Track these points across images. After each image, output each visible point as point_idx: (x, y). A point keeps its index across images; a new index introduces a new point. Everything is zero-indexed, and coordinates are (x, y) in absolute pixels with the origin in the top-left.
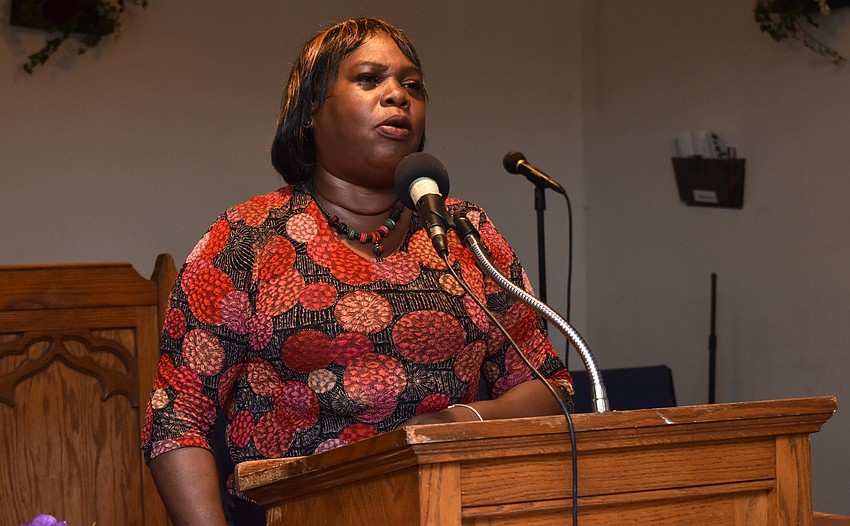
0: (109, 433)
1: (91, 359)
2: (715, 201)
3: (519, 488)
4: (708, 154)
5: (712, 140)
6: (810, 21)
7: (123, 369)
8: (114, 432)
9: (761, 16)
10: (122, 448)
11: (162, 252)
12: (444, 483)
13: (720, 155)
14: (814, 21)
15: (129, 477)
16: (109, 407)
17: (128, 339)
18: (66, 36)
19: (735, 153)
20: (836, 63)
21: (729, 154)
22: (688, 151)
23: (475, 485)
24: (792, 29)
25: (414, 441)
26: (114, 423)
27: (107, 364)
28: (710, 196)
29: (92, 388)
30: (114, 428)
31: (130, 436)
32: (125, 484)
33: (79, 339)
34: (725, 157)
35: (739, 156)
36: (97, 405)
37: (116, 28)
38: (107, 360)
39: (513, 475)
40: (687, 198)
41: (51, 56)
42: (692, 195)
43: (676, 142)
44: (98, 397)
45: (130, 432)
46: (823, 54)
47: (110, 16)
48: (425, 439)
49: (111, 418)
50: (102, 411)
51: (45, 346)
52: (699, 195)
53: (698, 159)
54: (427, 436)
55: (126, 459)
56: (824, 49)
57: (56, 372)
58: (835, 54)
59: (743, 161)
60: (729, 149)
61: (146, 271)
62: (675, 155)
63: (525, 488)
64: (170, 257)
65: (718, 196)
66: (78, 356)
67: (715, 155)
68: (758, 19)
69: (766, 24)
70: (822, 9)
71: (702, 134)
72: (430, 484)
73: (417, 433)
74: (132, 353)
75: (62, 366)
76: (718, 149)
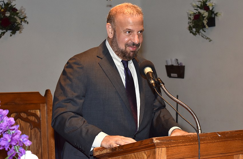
0: (32, 139)
1: (28, 118)
2: (177, 76)
3: (181, 154)
4: (175, 64)
5: (176, 61)
6: (203, 30)
7: (37, 121)
8: (34, 138)
9: (190, 29)
10: (36, 143)
11: (47, 89)
12: (162, 153)
13: (179, 64)
14: (204, 30)
15: (38, 150)
16: (33, 131)
17: (38, 113)
18: (7, 31)
19: (182, 64)
20: (210, 41)
21: (180, 64)
22: (170, 64)
23: (170, 154)
24: (199, 33)
25: (155, 142)
26: (34, 136)
27: (32, 120)
28: (176, 75)
29: (28, 126)
30: (34, 137)
31: (38, 139)
32: (37, 152)
33: (24, 112)
34: (179, 65)
35: (183, 65)
36: (29, 131)
37: (20, 29)
38: (32, 118)
39: (180, 151)
40: (169, 75)
41: (2, 36)
42: (171, 75)
43: (167, 61)
44: (30, 128)
45: (38, 138)
46: (206, 39)
47: (19, 26)
48: (158, 141)
49: (33, 135)
50: (31, 133)
51: (15, 115)
52: (172, 75)
53: (172, 66)
54: (159, 140)
55: (37, 146)
56: (206, 38)
57: (18, 122)
58: (209, 39)
59: (184, 66)
60: (180, 63)
61: (43, 94)
62: (166, 65)
63: (183, 154)
64: (50, 90)
65: (178, 75)
66: (24, 117)
67: (177, 65)
68: (189, 30)
69: (191, 31)
70: (206, 27)
71: (174, 59)
72: (158, 154)
73: (156, 139)
74: (39, 117)
75: (20, 120)
76: (178, 63)
